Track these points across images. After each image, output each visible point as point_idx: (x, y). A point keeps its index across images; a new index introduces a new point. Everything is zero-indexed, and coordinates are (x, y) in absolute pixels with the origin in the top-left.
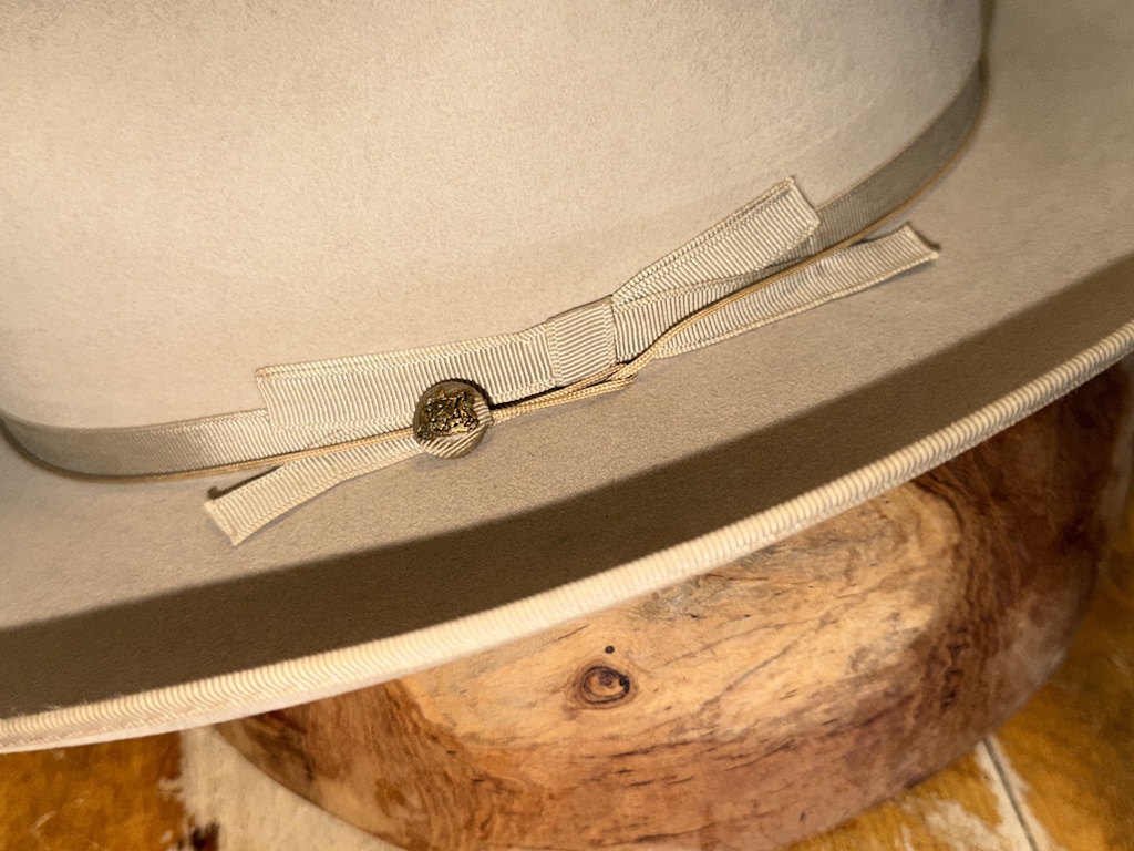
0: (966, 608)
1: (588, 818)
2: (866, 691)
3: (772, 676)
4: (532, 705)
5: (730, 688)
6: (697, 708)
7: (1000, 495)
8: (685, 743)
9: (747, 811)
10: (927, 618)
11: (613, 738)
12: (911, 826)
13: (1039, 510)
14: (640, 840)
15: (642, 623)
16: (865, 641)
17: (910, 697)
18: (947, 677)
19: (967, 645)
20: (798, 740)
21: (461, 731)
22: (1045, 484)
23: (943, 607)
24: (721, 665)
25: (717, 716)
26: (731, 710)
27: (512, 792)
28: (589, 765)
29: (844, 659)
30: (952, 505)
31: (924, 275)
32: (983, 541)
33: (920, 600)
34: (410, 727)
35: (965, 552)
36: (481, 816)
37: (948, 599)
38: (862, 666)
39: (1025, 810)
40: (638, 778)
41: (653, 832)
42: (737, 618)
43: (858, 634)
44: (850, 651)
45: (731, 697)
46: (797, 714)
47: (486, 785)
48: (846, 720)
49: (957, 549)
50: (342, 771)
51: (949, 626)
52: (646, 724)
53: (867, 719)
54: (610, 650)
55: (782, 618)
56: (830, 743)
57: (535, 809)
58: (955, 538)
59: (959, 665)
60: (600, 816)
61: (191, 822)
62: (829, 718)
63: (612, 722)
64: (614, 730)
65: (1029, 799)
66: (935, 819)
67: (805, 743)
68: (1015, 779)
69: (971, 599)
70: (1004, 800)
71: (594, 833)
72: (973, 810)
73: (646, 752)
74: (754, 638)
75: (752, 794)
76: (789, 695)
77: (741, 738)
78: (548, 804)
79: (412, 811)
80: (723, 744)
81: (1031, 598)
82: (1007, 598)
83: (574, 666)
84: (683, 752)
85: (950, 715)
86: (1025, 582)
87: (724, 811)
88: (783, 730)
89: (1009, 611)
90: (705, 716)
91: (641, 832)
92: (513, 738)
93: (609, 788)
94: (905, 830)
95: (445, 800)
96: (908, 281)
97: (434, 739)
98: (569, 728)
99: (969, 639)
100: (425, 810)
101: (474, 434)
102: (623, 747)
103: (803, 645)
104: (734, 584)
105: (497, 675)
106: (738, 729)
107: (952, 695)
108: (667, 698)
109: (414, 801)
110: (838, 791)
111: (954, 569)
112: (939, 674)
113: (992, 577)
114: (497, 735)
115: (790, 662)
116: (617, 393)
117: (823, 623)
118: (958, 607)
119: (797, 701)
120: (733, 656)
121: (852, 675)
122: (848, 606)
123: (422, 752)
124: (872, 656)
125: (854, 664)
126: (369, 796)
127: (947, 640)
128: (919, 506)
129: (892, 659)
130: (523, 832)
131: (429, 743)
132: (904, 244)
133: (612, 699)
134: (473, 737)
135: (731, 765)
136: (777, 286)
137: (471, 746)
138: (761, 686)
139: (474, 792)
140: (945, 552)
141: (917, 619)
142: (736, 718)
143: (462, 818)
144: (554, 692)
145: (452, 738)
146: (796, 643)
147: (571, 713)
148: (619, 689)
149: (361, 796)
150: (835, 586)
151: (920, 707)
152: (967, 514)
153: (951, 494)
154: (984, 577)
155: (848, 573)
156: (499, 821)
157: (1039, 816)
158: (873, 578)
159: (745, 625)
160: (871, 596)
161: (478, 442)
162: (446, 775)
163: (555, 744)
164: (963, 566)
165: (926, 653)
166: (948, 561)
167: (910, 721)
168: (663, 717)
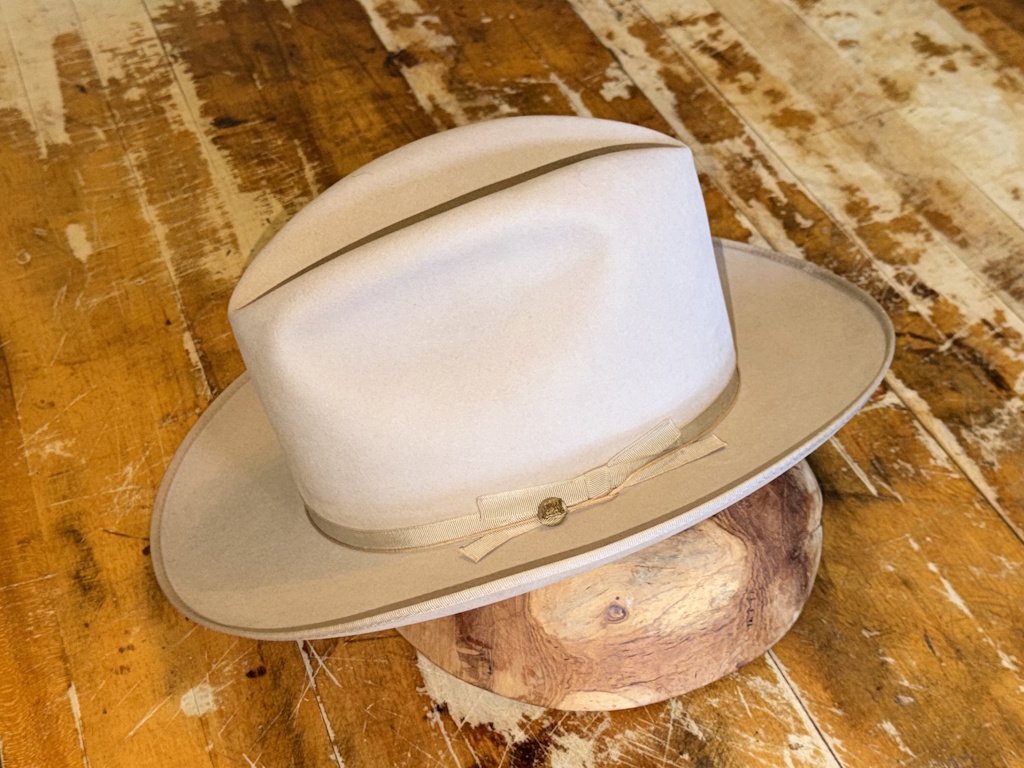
0: (752, 582)
1: (611, 674)
2: (717, 615)
3: (680, 608)
4: (588, 623)
5: (664, 613)
6: (652, 621)
7: (761, 537)
8: (648, 637)
9: (673, 671)
10: (738, 586)
11: (621, 636)
12: (741, 686)
13: (777, 544)
14: (632, 684)
15: (629, 587)
16: (714, 595)
17: (734, 619)
18: (748, 612)
19: (754, 599)
20: (692, 637)
21: (560, 636)
22: (778, 534)
23: (743, 582)
24: (660, 603)
25: (660, 625)
26: (665, 622)
27: (581, 663)
28: (611, 648)
29: (707, 602)
30: (742, 540)
31: (722, 452)
32: (756, 555)
33: (734, 579)
34: (539, 637)
35: (749, 559)
36: (568, 676)
37: (745, 578)
38: (714, 605)
39: (788, 678)
40: (631, 653)
41: (638, 680)
42: (664, 584)
43: (711, 592)
44: (709, 599)
45: (665, 616)
46: (690, 624)
47: (571, 660)
48: (710, 628)
49: (746, 558)
50: (507, 665)
51: (747, 590)
52: (632, 629)
53: (717, 629)
54: (618, 598)
55: (682, 584)
56: (704, 638)
57: (590, 670)
58: (745, 554)
59: (753, 608)
60: (616, 672)
61: (435, 702)
62: (702, 627)
63: (619, 629)
64: (620, 632)
65: (790, 674)
66: (750, 683)
67: (694, 638)
68: (782, 666)
69: (754, 579)
70: (779, 676)
71: (613, 682)
72: (765, 679)
73: (633, 641)
74: (672, 592)
75: (675, 662)
76: (687, 616)
77: (669, 635)
78: (595, 667)
79: (538, 678)
80: (663, 638)
81: (779, 582)
82: (768, 579)
83: (604, 606)
84: (648, 640)
85: (751, 629)
86: (774, 575)
87: (665, 670)
88: (686, 632)
89: (770, 585)
90: (655, 625)
91: (632, 680)
92: (582, 638)
93: (620, 658)
94: (738, 688)
95: (553, 671)
96: (716, 455)
97: (549, 642)
98: (602, 632)
99: (755, 596)
100: (543, 678)
101: (563, 515)
102: (625, 640)
103: (691, 596)
104: (664, 570)
105: (575, 611)
106: (669, 630)
107: (751, 621)
108: (640, 618)
109: (539, 674)
110: (709, 663)
111: (746, 566)
112: (745, 610)
113: (761, 570)
114: (575, 637)
115: (687, 602)
116: (612, 500)
117: (698, 587)
118: (749, 582)
119: (690, 619)
120: (665, 599)
121: (710, 609)
122: (706, 580)
123: (544, 649)
124: (717, 602)
125: (711, 604)
126: (519, 676)
127: (746, 596)
128: (729, 540)
129: (725, 603)
130: (585, 682)
131: (547, 644)
132: (713, 441)
133: (620, 619)
134: (565, 639)
135: (667, 647)
136: (666, 459)
137: (564, 643)
138: (676, 612)
139: (565, 665)
140: (741, 560)
141: (734, 586)
142: (667, 626)
143: (559, 678)
144: (597, 617)
145: (557, 640)
146: (688, 594)
147: (604, 626)
148: (622, 614)
149: (514, 676)
150: (701, 571)
151: (738, 624)
152: (748, 544)
153: (741, 536)
154: (758, 571)
155: (705, 565)
156: (575, 677)
157: (793, 679)
158: (715, 569)
159: (668, 586)
160: (715, 577)
161: (564, 519)
162: (554, 659)
163: (597, 638)
164: (749, 565)
165: (738, 601)
166: (743, 562)
167: (735, 631)
168: (639, 626)
